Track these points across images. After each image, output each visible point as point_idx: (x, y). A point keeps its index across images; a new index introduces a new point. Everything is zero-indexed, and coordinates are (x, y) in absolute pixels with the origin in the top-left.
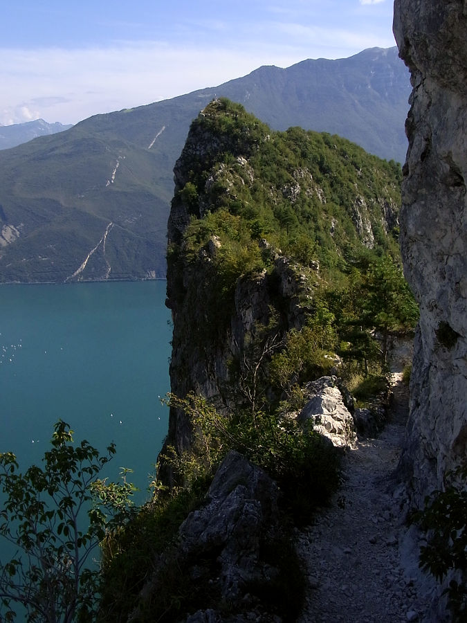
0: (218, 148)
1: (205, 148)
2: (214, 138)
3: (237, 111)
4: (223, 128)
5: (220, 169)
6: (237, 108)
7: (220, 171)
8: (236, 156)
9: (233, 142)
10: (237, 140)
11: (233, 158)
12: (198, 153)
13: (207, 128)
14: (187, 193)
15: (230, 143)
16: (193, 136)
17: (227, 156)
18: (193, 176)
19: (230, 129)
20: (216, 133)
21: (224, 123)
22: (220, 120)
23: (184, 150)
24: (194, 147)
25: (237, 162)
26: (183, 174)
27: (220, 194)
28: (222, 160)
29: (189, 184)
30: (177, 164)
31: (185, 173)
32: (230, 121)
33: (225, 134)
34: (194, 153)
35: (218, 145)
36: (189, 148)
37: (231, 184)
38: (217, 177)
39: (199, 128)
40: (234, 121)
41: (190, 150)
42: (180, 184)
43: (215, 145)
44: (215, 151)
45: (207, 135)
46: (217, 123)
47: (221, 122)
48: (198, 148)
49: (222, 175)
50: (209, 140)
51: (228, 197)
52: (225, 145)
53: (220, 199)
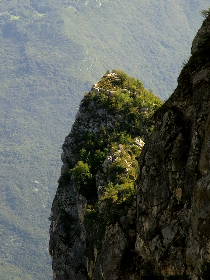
0: (113, 127)
1: (98, 126)
2: (109, 116)
3: (135, 87)
4: (120, 106)
5: (119, 149)
6: (135, 84)
7: (119, 151)
8: (133, 137)
9: (130, 122)
10: (134, 120)
11: (130, 139)
12: (90, 130)
13: (101, 104)
14: (79, 172)
15: (126, 122)
16: (84, 111)
17: (123, 135)
18: (85, 155)
19: (127, 107)
20: (112, 111)
21: (121, 100)
22: (116, 97)
23: (74, 126)
24: (86, 124)
25: (135, 143)
26: (74, 152)
27: (119, 174)
28: (117, 140)
29: (81, 163)
30: (66, 141)
31: (76, 152)
32: (127, 98)
33: (121, 112)
34: (86, 130)
35: (113, 124)
36: (80, 124)
37: (129, 166)
38: (115, 157)
39: (92, 103)
40: (132, 99)
41: (82, 127)
42: (68, 163)
43: (110, 124)
44: (110, 131)
45: (101, 112)
46: (114, 100)
47: (118, 100)
48: (91, 125)
49: (121, 155)
50: (104, 118)
51: (127, 177)
52: (121, 124)
53: (119, 178)
